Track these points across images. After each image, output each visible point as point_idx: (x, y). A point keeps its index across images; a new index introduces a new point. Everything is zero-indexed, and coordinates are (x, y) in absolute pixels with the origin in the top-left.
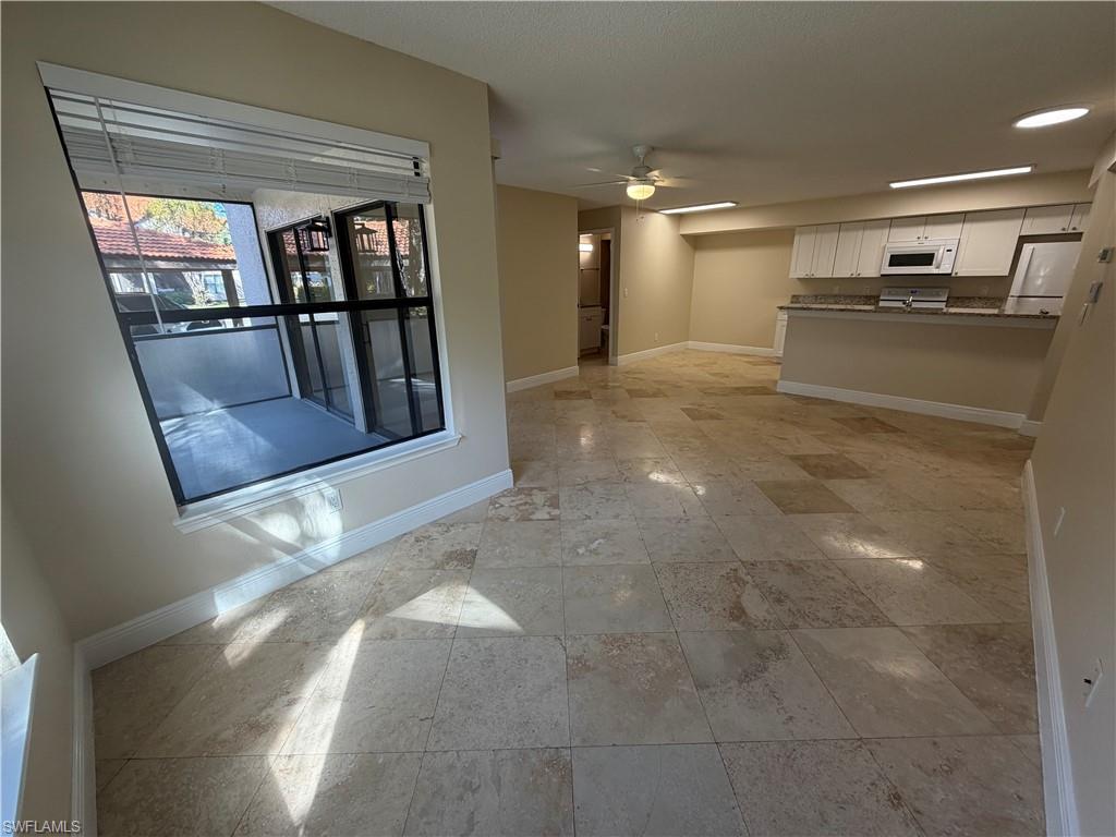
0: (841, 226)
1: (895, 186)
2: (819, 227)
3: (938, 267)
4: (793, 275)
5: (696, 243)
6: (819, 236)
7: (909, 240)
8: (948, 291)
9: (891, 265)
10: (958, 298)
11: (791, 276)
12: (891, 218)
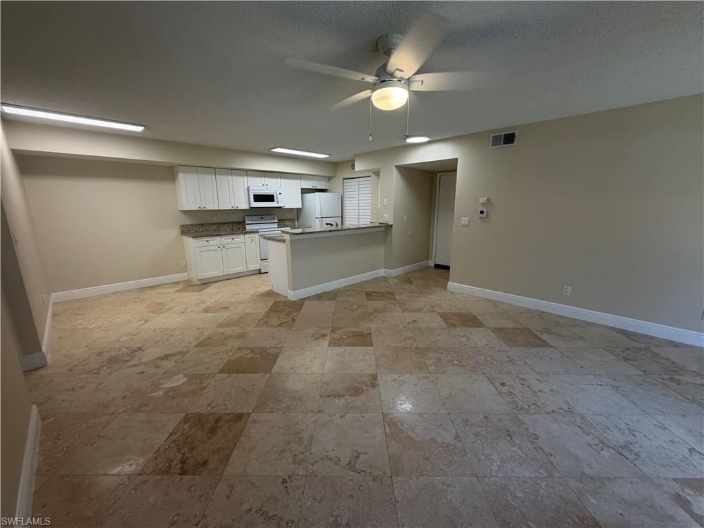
0: (216, 170)
1: (274, 150)
2: (198, 169)
3: (276, 203)
4: (181, 207)
6: (201, 176)
7: (259, 186)
8: (278, 217)
9: (255, 201)
10: (280, 220)
12: (247, 170)
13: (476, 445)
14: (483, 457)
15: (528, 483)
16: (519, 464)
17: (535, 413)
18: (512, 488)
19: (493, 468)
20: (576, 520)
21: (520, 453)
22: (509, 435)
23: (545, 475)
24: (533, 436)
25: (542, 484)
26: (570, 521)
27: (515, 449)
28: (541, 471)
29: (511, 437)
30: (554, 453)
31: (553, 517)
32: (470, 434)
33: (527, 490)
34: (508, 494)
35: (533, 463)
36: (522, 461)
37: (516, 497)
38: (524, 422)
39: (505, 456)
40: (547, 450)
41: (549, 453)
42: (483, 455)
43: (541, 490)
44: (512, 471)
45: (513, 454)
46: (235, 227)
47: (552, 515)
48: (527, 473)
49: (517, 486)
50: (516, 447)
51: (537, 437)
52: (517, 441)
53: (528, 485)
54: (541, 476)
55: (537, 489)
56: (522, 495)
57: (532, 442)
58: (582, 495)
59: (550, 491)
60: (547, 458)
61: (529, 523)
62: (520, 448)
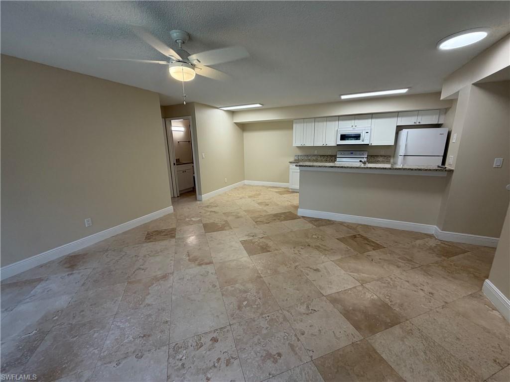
0: (316, 119)
1: (343, 97)
2: (304, 120)
3: (363, 141)
4: (294, 145)
5: (243, 127)
6: (305, 124)
7: (348, 127)
8: (367, 152)
9: (341, 140)
10: (372, 156)
11: (293, 146)
12: (339, 116)
13: (140, 314)
14: (129, 318)
15: (101, 342)
16: (117, 339)
17: (169, 363)
18: (101, 331)
19: (119, 323)
20: (64, 366)
21: (126, 341)
22: (144, 336)
23: (102, 354)
24: (140, 354)
25: (96, 350)
26: (66, 361)
27: (131, 338)
28: (106, 353)
29: (143, 337)
30: (118, 367)
31: (73, 351)
32: (150, 312)
33: (96, 340)
34: (98, 329)
35: (115, 348)
36: (118, 341)
37: (95, 333)
38: (158, 350)
39: (126, 331)
40: (123, 362)
41: (120, 363)
42: (130, 318)
43: (93, 348)
44: (113, 334)
45: (126, 336)
46: (328, 159)
47: (75, 351)
48: (108, 342)
49: (101, 334)
50: (131, 339)
51: (139, 357)
52: (138, 341)
53: (99, 340)
54: (102, 351)
55: (94, 346)
56: (94, 336)
57: (134, 352)
58: (76, 378)
59: (90, 355)
60: (115, 360)
61: (77, 337)
62: (130, 342)
